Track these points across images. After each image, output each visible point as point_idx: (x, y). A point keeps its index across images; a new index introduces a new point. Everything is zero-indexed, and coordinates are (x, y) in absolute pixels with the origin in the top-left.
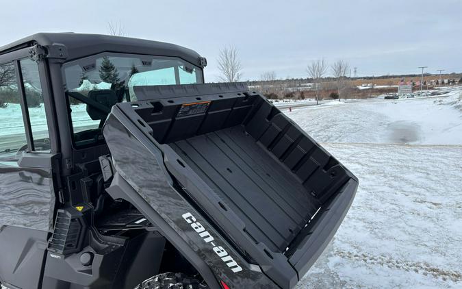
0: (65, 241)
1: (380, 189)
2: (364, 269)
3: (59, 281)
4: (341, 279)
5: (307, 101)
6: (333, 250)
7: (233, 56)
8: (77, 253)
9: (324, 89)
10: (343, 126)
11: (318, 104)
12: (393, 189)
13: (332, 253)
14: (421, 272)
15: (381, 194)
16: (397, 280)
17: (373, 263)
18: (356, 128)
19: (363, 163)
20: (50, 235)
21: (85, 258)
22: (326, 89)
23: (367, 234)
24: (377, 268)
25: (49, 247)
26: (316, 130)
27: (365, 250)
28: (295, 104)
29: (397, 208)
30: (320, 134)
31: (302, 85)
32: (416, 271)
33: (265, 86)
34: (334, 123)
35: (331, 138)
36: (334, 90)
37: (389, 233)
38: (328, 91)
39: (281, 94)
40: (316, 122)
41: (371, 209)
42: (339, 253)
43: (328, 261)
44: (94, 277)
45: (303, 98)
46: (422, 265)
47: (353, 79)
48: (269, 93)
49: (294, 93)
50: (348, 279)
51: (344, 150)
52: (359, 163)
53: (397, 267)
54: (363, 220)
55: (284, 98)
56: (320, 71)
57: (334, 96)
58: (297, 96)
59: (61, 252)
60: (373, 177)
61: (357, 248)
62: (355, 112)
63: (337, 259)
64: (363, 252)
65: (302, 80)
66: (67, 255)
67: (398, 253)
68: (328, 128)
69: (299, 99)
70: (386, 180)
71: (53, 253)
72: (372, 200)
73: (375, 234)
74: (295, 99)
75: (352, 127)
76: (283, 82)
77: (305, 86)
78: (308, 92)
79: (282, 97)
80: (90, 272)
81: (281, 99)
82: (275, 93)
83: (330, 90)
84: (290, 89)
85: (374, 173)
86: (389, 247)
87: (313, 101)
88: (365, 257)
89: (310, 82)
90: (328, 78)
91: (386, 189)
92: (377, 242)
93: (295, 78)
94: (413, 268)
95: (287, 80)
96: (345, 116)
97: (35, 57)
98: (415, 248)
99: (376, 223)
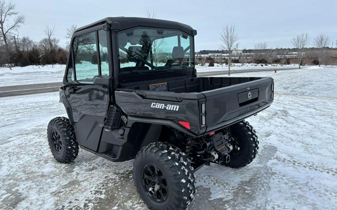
0: (112, 121)
1: (324, 125)
2: (291, 168)
3: (108, 143)
4: (274, 171)
5: (292, 66)
6: (273, 156)
7: (232, 31)
8: (118, 129)
9: (308, 57)
10: (317, 86)
11: (300, 68)
12: (334, 126)
13: (272, 158)
14: (331, 173)
15: (323, 129)
16: (312, 176)
17: (299, 166)
18: (330, 88)
19: (317, 108)
20: (105, 119)
21: (121, 131)
22: (310, 57)
23: (302, 150)
24: (301, 169)
25: (105, 125)
26: (293, 87)
27: (296, 159)
28: (282, 67)
29: (331, 137)
30: (296, 90)
31: (289, 53)
32: (328, 173)
33: (258, 53)
34: (310, 82)
35: (306, 94)
36: (316, 58)
37: (319, 151)
38: (311, 58)
39: (270, 59)
40: (294, 81)
41: (311, 136)
42: (277, 158)
43: (268, 161)
44: (125, 141)
45: (288, 63)
46: (333, 170)
47: (334, 49)
48: (260, 59)
49: (281, 59)
50: (277, 172)
51: (307, 100)
52: (314, 109)
53: (316, 169)
54: (303, 142)
55: (273, 63)
56: (303, 42)
57: (316, 63)
58: (283, 62)
59: (110, 127)
60: (322, 118)
61: (291, 157)
62: (330, 75)
63: (275, 161)
64: (295, 160)
65: (289, 49)
66: (113, 129)
67: (320, 162)
68: (304, 86)
69: (285, 64)
70: (331, 120)
71: (106, 128)
72: (315, 131)
73: (308, 150)
74: (282, 64)
75: (326, 86)
76: (273, 51)
77: (291, 54)
78: (293, 59)
79: (271, 62)
80: (123, 138)
81: (270, 64)
82: (266, 59)
83: (313, 58)
84: (279, 56)
85: (323, 115)
86: (315, 159)
87: (297, 66)
88: (295, 162)
89: (296, 51)
90: (312, 48)
91: (329, 126)
92: (307, 155)
93: (284, 48)
94: (327, 171)
95: (277, 50)
96: (321, 78)
97: (106, 29)
98: (334, 161)
99: (311, 145)
